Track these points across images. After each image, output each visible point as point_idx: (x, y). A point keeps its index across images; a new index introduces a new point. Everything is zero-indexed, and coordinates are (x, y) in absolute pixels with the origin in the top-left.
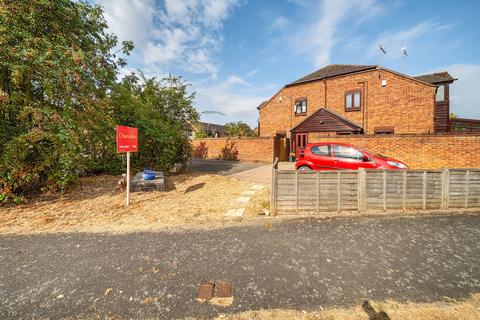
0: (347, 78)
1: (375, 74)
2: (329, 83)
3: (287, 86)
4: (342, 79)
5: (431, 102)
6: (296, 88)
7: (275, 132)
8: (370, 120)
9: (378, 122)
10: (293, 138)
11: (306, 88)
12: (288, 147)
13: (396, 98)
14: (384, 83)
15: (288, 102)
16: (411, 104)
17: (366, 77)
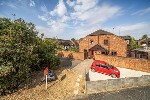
0: (104, 36)
1: (112, 35)
2: (99, 36)
3: (87, 36)
4: (103, 36)
5: (126, 45)
6: (90, 37)
7: (84, 49)
8: (110, 48)
9: (112, 49)
10: (89, 52)
11: (93, 37)
12: (88, 54)
13: (117, 43)
14: (114, 38)
15: (88, 40)
16: (121, 45)
17: (110, 36)
